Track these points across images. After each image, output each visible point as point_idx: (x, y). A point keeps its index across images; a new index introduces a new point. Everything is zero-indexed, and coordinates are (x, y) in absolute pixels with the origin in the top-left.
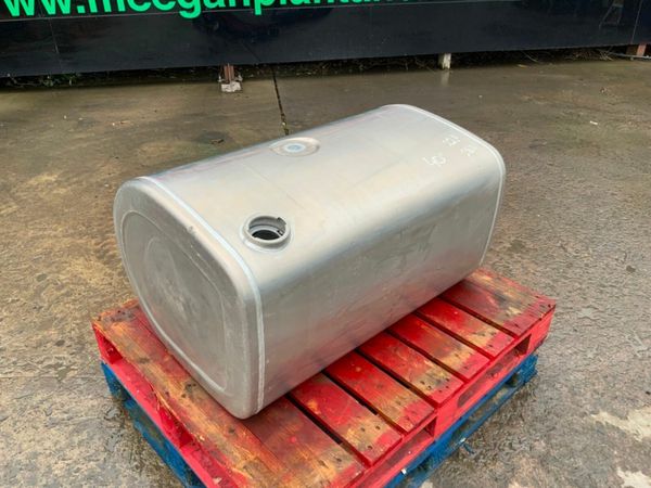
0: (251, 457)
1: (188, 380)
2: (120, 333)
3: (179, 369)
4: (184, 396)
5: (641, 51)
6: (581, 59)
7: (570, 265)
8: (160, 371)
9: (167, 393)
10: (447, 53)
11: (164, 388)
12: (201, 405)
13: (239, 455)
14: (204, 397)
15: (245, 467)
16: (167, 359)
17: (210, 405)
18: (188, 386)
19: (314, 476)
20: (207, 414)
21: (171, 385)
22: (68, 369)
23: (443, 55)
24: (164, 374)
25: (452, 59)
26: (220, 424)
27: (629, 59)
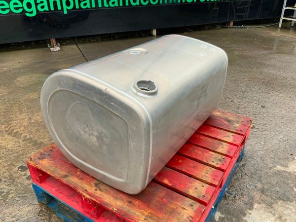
0: (147, 213)
1: (95, 181)
2: (46, 165)
3: (87, 177)
4: (96, 190)
5: (232, 24)
6: (208, 29)
7: (238, 108)
8: (77, 180)
9: (86, 190)
10: (154, 29)
11: (83, 188)
12: (107, 192)
13: (139, 214)
14: (108, 188)
15: (145, 219)
16: (78, 173)
17: (112, 192)
18: (96, 185)
19: (183, 215)
20: (113, 196)
21: (87, 186)
22: (8, 193)
23: (152, 30)
24: (80, 181)
25: (157, 31)
26: (122, 200)
27: (227, 28)
